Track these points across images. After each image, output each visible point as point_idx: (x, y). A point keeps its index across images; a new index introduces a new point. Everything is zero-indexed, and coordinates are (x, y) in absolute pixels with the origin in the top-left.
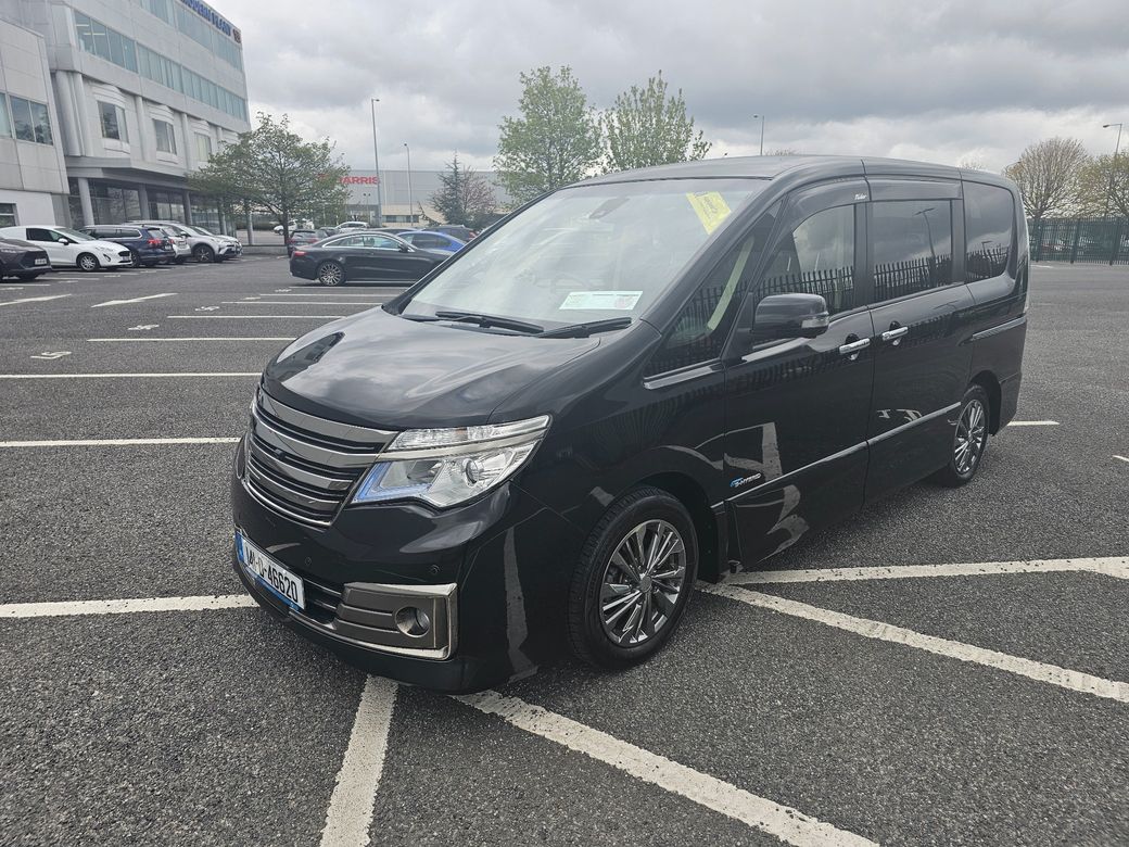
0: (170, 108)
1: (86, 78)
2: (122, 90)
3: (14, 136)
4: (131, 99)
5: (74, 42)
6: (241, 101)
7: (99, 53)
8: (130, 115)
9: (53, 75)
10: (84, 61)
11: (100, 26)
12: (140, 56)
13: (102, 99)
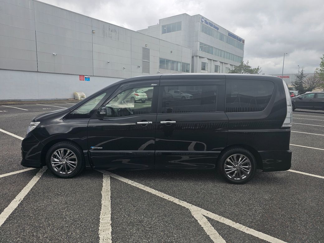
0: (220, 62)
1: (200, 57)
2: (208, 59)
3: (181, 71)
4: (210, 61)
5: (198, 49)
6: (241, 58)
7: (204, 51)
8: (209, 64)
9: (193, 57)
10: (200, 53)
11: (205, 45)
12: (214, 50)
13: (203, 61)
